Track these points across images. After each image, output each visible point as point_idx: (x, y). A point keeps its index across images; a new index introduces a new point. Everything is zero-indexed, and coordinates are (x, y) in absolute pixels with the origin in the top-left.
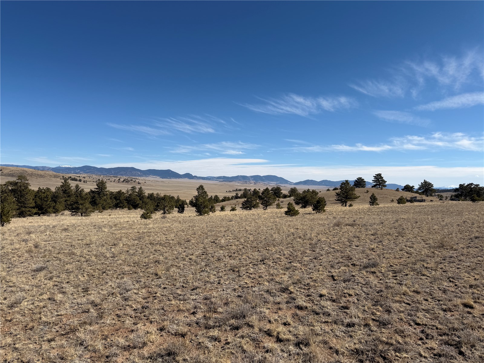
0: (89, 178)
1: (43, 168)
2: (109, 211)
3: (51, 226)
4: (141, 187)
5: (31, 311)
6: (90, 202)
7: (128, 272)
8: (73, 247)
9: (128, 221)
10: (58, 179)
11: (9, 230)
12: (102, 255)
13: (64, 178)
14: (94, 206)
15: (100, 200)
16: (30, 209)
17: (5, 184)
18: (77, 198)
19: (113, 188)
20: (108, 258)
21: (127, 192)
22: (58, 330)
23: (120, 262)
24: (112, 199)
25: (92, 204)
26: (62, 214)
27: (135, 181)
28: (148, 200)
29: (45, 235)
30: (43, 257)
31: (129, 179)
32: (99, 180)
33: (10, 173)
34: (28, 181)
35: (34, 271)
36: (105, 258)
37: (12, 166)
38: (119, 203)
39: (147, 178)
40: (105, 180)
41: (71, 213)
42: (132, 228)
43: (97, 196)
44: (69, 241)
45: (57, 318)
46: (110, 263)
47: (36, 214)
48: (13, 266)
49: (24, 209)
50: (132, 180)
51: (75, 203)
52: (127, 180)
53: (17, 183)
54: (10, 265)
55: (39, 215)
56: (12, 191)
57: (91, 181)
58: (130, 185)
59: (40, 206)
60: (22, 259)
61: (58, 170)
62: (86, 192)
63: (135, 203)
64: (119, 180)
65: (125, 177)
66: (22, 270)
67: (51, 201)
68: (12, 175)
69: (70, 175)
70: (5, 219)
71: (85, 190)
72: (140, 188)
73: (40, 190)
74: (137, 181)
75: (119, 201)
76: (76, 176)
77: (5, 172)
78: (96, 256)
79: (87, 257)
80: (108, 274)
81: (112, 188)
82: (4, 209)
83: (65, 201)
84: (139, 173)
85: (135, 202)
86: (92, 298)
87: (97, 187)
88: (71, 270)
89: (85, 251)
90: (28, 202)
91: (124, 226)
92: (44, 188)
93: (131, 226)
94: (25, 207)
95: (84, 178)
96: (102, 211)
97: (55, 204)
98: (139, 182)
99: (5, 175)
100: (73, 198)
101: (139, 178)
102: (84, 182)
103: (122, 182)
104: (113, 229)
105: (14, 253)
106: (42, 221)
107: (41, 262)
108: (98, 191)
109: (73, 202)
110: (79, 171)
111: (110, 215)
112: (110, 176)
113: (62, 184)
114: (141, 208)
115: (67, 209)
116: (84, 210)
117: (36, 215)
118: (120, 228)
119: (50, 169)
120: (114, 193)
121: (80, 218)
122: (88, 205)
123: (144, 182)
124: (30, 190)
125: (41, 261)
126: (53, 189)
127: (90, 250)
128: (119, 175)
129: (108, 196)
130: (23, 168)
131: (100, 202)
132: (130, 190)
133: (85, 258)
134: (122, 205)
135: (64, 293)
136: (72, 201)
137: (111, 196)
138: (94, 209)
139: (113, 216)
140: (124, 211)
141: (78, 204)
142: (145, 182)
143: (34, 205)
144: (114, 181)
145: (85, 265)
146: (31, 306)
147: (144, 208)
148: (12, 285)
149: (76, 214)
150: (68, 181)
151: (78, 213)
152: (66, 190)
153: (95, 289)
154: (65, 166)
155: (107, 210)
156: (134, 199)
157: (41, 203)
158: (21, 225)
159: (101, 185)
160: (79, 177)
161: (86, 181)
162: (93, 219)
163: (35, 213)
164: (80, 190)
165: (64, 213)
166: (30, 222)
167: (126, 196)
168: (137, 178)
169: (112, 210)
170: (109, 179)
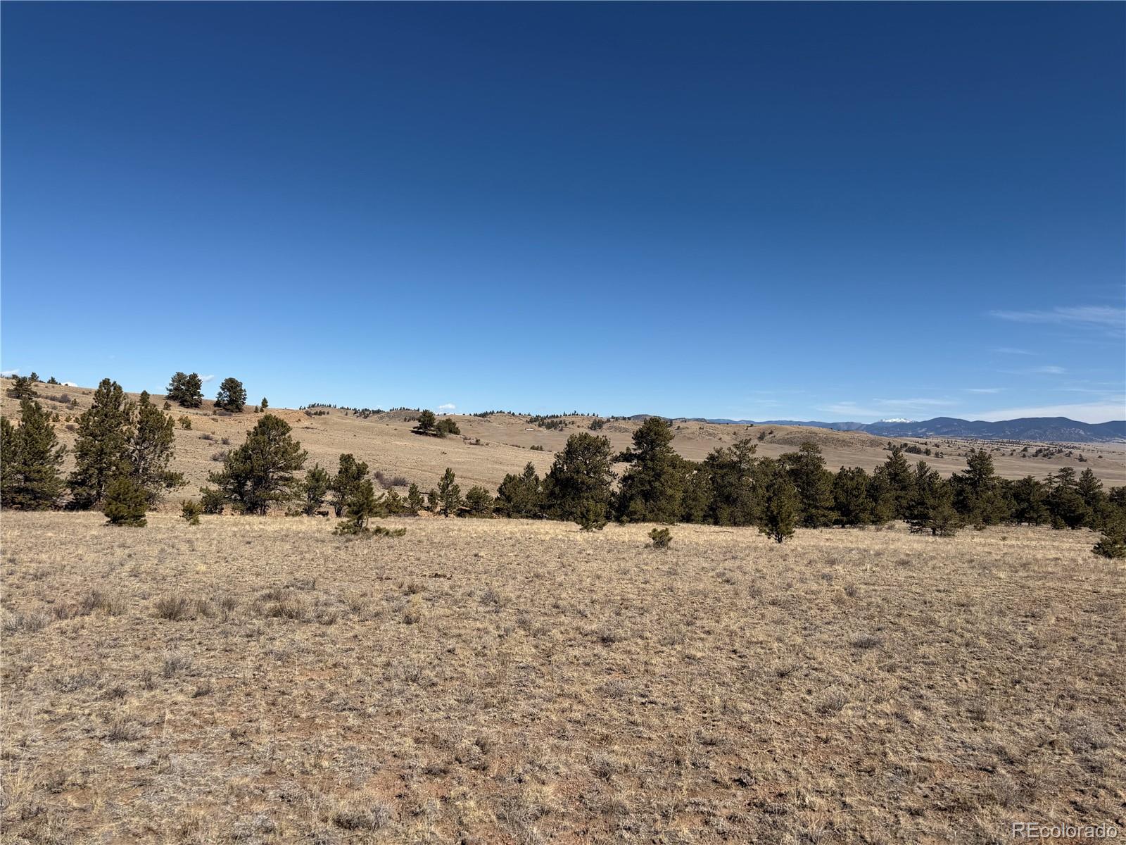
0: (949, 446)
1: (849, 427)
2: (1001, 527)
3: (872, 552)
4: (1088, 471)
5: (862, 733)
6: (954, 504)
7: (1087, 696)
8: (928, 604)
9: (1057, 559)
10: (879, 450)
11: (792, 550)
12: (1003, 637)
13: (892, 446)
14: (963, 514)
15: (976, 499)
16: (826, 512)
17: (780, 460)
18: (922, 493)
20: (1021, 648)
21: (1047, 481)
22: (927, 793)
23: (1057, 663)
24: (1007, 498)
25: (959, 508)
26: (890, 528)
27: (1071, 453)
28: (1110, 507)
29: (863, 570)
30: (868, 619)
31: (1051, 449)
32: (973, 451)
33: (786, 437)
34: (820, 453)
35: (856, 645)
36: (1012, 647)
37: (791, 423)
38: (1027, 508)
39: (1106, 446)
40: (988, 451)
41: (909, 525)
42: (1075, 578)
43: (968, 489)
44: (918, 591)
45: (921, 764)
46: (1029, 662)
47: (836, 522)
48: (813, 627)
49: (814, 511)
50: (1060, 451)
51: (918, 504)
52: (1045, 450)
53: (801, 456)
54: (807, 625)
55: (843, 527)
56: (792, 473)
57: (954, 453)
58: (1056, 464)
59: (844, 507)
60: (828, 616)
61: (879, 428)
62: (942, 479)
63: (1074, 512)
64: (1025, 450)
65: (1042, 444)
66: (831, 639)
67: (866, 498)
68: (789, 442)
69: (905, 440)
70: (784, 528)
71: (941, 474)
72: (1087, 474)
73: (843, 474)
74: (1076, 452)
75: (1026, 505)
76: (918, 442)
77: (779, 435)
78: (988, 635)
79: (967, 635)
80: (1028, 689)
81: (1008, 472)
82: (781, 508)
83: (896, 499)
84: (1082, 432)
85: (1073, 509)
86: (997, 739)
87: (969, 468)
88: (932, 659)
89: (959, 620)
90: (822, 497)
91: (1050, 569)
92: (852, 469)
93: (1070, 572)
94: (816, 507)
95: (937, 446)
96: (984, 528)
97: (874, 504)
98: (1080, 455)
99: (778, 442)
100: (913, 494)
101: (1083, 445)
102: (937, 455)
103: (1034, 456)
104: (1021, 574)
105: (810, 601)
106: (850, 538)
107: (865, 629)
108: (971, 479)
109: (915, 501)
110: (923, 430)
111: (1004, 539)
112: (1001, 440)
113: (889, 460)
114: (1090, 527)
115: (901, 516)
116: (940, 522)
117: (837, 524)
118: (1040, 575)
119: (862, 428)
120: (1013, 484)
121: (931, 539)
122: (947, 510)
123: (1096, 455)
124: (824, 473)
125: (864, 625)
126: (870, 472)
127: (972, 618)
128: (1025, 438)
129: (998, 491)
131: (978, 505)
132: (1057, 477)
133: (962, 637)
134: (1035, 516)
135: (925, 709)
136: (912, 500)
137: (1004, 490)
138: (963, 520)
139: (1014, 542)
140: (1042, 531)
141: (926, 507)
142: (1100, 457)
143: (831, 503)
144: (1012, 454)
145: (963, 653)
146: (862, 721)
147: (1098, 526)
148: (816, 666)
149: (920, 529)
150: (900, 454)
151: (924, 526)
152: (896, 474)
153: (1001, 720)
154: (894, 420)
155: (995, 524)
156: (1070, 501)
157: (847, 499)
158: (812, 544)
159: (980, 464)
160: (926, 444)
161: (941, 453)
162: (962, 544)
163: (835, 520)
164: (928, 474)
165: (894, 525)
166: (827, 540)
167: (1046, 491)
168: (1077, 444)
169: (1006, 526)
170: (997, 449)
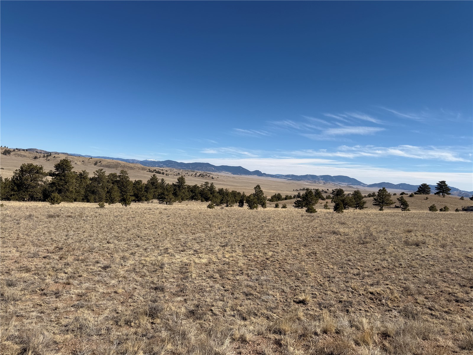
0: (171, 171)
1: (133, 161)
2: (187, 201)
10: (145, 172)
13: (150, 171)
14: (175, 197)
15: (180, 192)
18: (163, 190)
19: (190, 182)
21: (201, 186)
24: (189, 192)
25: (174, 195)
27: (209, 176)
28: (218, 195)
31: (204, 174)
32: (179, 174)
33: (107, 164)
37: (108, 158)
39: (219, 174)
40: (184, 175)
41: (158, 201)
43: (177, 188)
50: (206, 175)
51: (162, 194)
52: (202, 174)
55: (135, 202)
57: (172, 174)
58: (205, 180)
59: (136, 195)
61: (145, 163)
62: (169, 185)
63: (207, 196)
64: (196, 174)
65: (201, 172)
67: (144, 192)
68: (110, 167)
69: (155, 168)
71: (169, 183)
72: (212, 184)
73: (136, 182)
74: (211, 176)
75: (194, 194)
76: (160, 169)
77: (104, 163)
83: (154, 192)
84: (213, 169)
87: (178, 182)
92: (139, 181)
95: (167, 171)
96: (181, 202)
97: (146, 194)
99: (103, 166)
101: (213, 173)
102: (166, 175)
103: (198, 176)
108: (178, 185)
110: (162, 165)
111: (187, 205)
112: (188, 170)
113: (152, 178)
114: (209, 201)
115: (156, 198)
116: (169, 200)
119: (138, 162)
120: (191, 187)
121: (166, 205)
122: (171, 196)
123: (217, 177)
126: (145, 182)
128: (196, 170)
129: (187, 189)
130: (117, 161)
131: (180, 194)
132: (204, 185)
134: (197, 198)
136: (159, 192)
138: (175, 199)
139: (190, 206)
140: (198, 202)
141: (165, 195)
143: (133, 194)
144: (192, 175)
147: (211, 200)
149: (162, 202)
151: (164, 201)
152: (154, 183)
154: (151, 160)
155: (185, 201)
156: (206, 193)
157: (138, 192)
159: (181, 180)
160: (163, 170)
161: (168, 174)
162: (175, 207)
165: (153, 201)
167: (201, 190)
168: (211, 173)
169: (188, 201)
170: (187, 173)
